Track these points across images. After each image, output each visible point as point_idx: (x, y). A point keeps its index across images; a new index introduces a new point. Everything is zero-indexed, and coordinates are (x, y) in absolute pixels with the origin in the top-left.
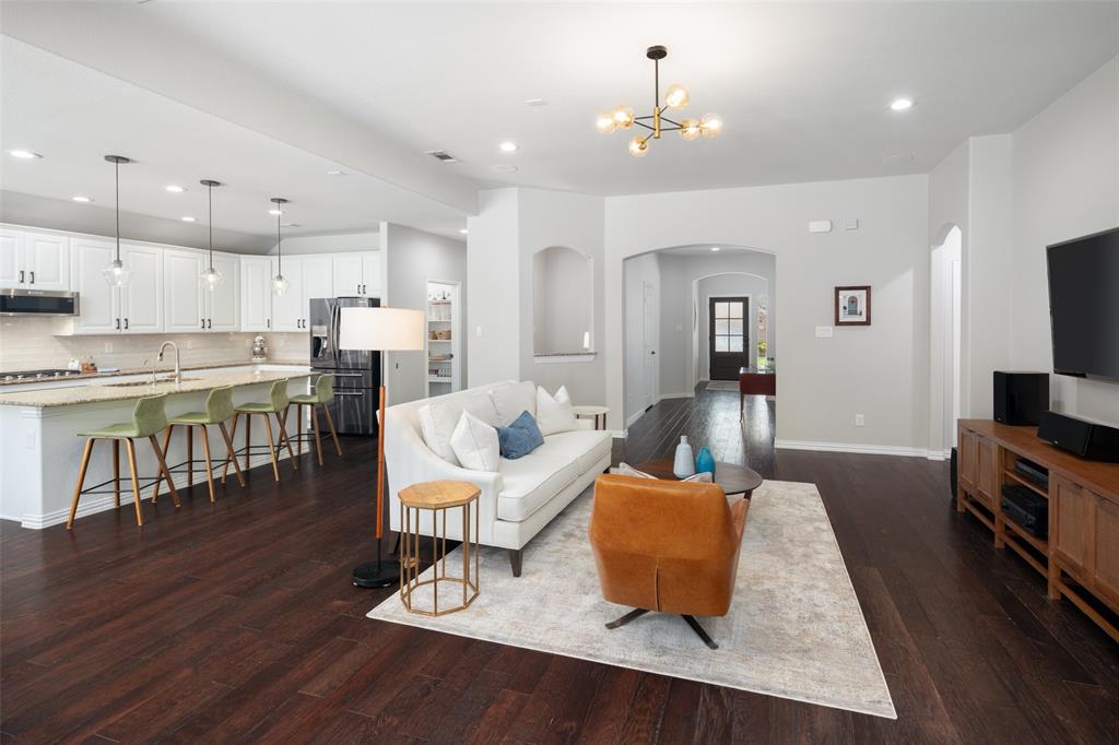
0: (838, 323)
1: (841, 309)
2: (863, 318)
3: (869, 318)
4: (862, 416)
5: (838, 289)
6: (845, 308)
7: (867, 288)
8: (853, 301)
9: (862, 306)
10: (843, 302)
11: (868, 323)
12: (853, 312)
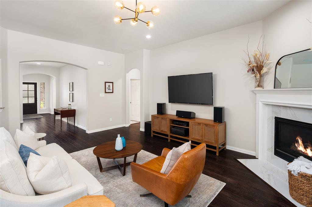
0: (106, 92)
1: (106, 88)
2: (112, 91)
3: (113, 91)
4: (111, 119)
5: (106, 82)
6: (107, 88)
7: (112, 83)
8: (109, 86)
9: (111, 88)
10: (107, 86)
11: (113, 92)
12: (109, 89)
